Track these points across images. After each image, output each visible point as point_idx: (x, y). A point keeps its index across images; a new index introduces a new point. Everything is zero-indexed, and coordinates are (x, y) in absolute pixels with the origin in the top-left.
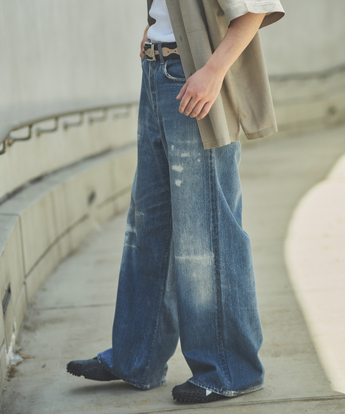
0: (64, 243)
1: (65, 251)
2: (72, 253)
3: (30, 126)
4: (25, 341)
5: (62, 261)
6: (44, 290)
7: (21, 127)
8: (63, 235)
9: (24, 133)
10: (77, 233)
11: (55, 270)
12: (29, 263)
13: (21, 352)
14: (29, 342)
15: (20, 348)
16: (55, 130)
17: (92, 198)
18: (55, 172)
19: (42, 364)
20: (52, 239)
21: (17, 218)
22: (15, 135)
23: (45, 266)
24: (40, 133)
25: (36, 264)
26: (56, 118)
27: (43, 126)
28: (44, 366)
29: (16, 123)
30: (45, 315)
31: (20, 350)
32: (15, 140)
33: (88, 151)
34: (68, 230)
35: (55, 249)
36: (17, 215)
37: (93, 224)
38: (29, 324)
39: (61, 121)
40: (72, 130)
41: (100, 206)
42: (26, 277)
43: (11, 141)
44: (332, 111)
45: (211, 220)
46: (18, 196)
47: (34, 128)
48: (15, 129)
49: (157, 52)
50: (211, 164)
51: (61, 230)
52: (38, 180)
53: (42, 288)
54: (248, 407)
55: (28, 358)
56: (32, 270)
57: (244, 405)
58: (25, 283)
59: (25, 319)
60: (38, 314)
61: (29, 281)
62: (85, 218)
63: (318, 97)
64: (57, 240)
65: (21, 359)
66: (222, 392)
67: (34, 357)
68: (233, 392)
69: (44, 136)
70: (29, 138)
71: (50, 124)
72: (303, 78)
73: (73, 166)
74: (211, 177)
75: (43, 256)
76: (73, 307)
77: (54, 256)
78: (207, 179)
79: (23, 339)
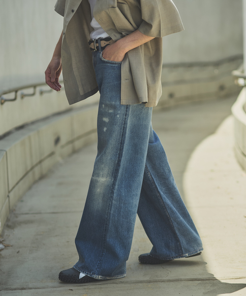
0: (37, 171)
1: (37, 176)
2: (42, 177)
3: (16, 91)
4: (7, 235)
5: (35, 182)
6: (22, 201)
7: (10, 92)
8: (37, 165)
9: (12, 96)
10: (47, 164)
11: (30, 188)
12: (12, 183)
13: (4, 242)
14: (9, 236)
15: (3, 239)
16: (33, 94)
17: (57, 141)
18: (33, 123)
19: (18, 251)
20: (29, 168)
21: (5, 152)
22: (5, 97)
23: (23, 185)
24: (23, 96)
25: (17, 183)
26: (35, 86)
27: (26, 91)
28: (18, 252)
29: (6, 89)
30: (21, 218)
31: (3, 241)
32: (6, 100)
33: (56, 109)
34: (40, 162)
35: (30, 174)
36: (5, 151)
37: (58, 158)
38: (10, 224)
39: (38, 89)
40: (45, 95)
41: (63, 147)
42: (9, 192)
43: (3, 101)
44: (222, 88)
45: (118, 156)
46: (7, 138)
47: (19, 93)
48: (5, 93)
49: (97, 45)
50: (125, 119)
51: (35, 161)
52: (21, 128)
53: (20, 200)
54: (152, 283)
55: (8, 246)
56: (14, 188)
57: (150, 282)
58: (8, 196)
59: (8, 220)
60: (17, 217)
61: (12, 195)
62: (52, 154)
63: (213, 78)
64: (32, 168)
65: (4, 247)
66: (92, 275)
67: (12, 246)
68: (100, 276)
69: (26, 99)
70: (15, 99)
71: (31, 91)
72: (203, 65)
73: (46, 119)
74: (124, 127)
75: (21, 179)
76: (40, 213)
77: (30, 178)
78: (121, 129)
79: (6, 234)
